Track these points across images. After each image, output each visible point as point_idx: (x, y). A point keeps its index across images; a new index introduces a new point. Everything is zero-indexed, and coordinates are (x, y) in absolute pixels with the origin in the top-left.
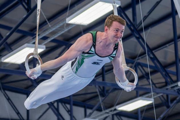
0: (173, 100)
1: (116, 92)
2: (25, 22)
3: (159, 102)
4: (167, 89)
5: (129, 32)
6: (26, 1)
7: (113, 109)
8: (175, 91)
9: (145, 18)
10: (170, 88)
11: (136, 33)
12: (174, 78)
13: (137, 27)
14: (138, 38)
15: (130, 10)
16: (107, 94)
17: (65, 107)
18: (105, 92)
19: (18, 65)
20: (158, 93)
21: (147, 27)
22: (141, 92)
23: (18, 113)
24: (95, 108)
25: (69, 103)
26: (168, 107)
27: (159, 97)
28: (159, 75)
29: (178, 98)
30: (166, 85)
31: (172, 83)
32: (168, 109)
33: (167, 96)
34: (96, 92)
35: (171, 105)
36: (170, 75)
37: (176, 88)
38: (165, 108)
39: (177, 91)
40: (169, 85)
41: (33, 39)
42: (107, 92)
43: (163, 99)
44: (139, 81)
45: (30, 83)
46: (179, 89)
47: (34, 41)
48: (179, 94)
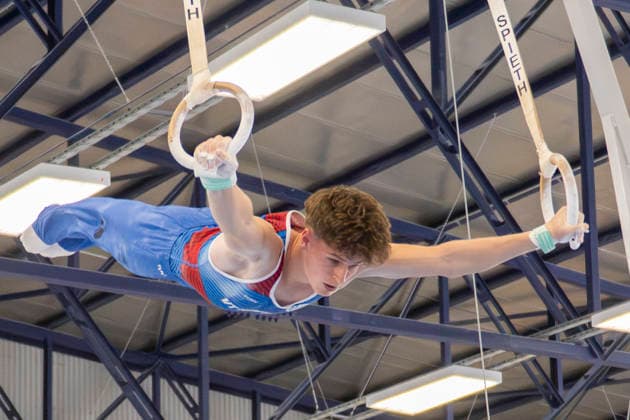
0: (571, 380)
1: (367, 343)
3: (525, 382)
4: (553, 338)
5: (417, 126)
6: (45, 9)
7: (353, 405)
8: (579, 344)
10: (563, 337)
11: (443, 132)
12: (578, 298)
13: (445, 113)
14: (450, 151)
15: (426, 47)
16: (333, 352)
17: (181, 392)
18: (328, 343)
20: (518, 354)
22: (456, 348)
23: (11, 413)
24: (289, 401)
25: (196, 381)
26: (555, 402)
27: (523, 364)
28: (522, 285)
29: (590, 373)
30: (551, 322)
31: (569, 319)
32: (556, 410)
33: (554, 362)
34: (297, 343)
35: (566, 395)
36: (560, 283)
37: (582, 337)
38: (543, 403)
39: (585, 345)
40: (559, 323)
41: (70, 143)
42: (332, 345)
43: (536, 372)
44: (451, 306)
45: (56, 306)
46: (593, 338)
47: (70, 155)
48: (595, 356)
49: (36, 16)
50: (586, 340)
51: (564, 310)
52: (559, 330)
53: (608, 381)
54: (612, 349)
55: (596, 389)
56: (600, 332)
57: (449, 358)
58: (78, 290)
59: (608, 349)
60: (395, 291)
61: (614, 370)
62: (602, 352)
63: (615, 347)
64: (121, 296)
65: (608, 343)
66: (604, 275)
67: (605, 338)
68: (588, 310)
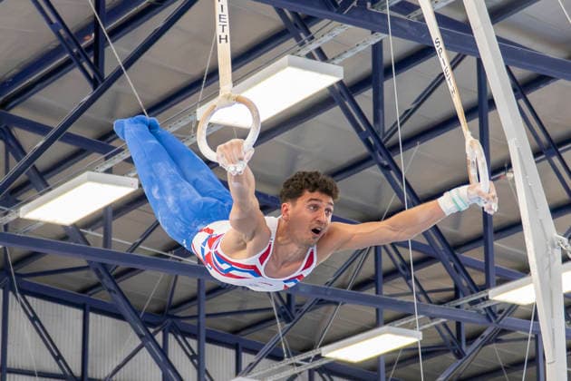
0: (471, 338)
1: (323, 309)
2: (85, 114)
3: (437, 340)
4: (458, 307)
5: (363, 150)
6: (92, 59)
7: (311, 354)
8: (479, 312)
9: (407, 115)
10: (468, 306)
11: (381, 154)
12: (479, 279)
13: (383, 140)
14: (385, 168)
15: (369, 93)
16: (297, 316)
17: (184, 343)
18: (294, 309)
19: (65, 227)
20: (432, 318)
21: (409, 141)
22: (388, 313)
23: (58, 357)
24: (263, 352)
25: (195, 336)
26: (460, 355)
27: (436, 327)
28: (437, 268)
29: (486, 333)
30: (456, 297)
31: (472, 293)
32: (460, 361)
33: (458, 325)
34: (271, 309)
35: (468, 350)
36: (467, 269)
37: (482, 306)
38: (451, 356)
39: (484, 312)
40: (464, 296)
41: (106, 158)
42: (297, 310)
43: (446, 333)
44: (384, 282)
45: (94, 278)
46: (489, 308)
47: (108, 166)
48: (491, 321)
49: (85, 65)
50: (485, 309)
51: (469, 287)
52: (464, 301)
53: (497, 341)
54: (503, 317)
55: (490, 346)
56: (494, 303)
57: (381, 322)
58: (111, 266)
59: (500, 316)
60: (343, 271)
61: (504, 331)
62: (496, 318)
63: (505, 315)
64: (142, 271)
65: (500, 312)
66: (498, 263)
67: (498, 308)
68: (486, 286)
